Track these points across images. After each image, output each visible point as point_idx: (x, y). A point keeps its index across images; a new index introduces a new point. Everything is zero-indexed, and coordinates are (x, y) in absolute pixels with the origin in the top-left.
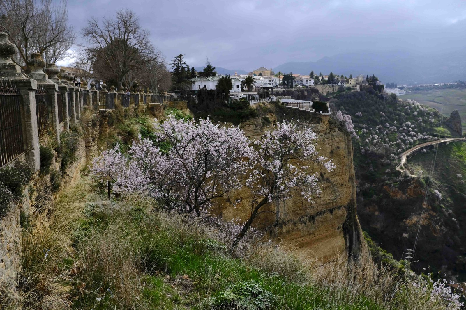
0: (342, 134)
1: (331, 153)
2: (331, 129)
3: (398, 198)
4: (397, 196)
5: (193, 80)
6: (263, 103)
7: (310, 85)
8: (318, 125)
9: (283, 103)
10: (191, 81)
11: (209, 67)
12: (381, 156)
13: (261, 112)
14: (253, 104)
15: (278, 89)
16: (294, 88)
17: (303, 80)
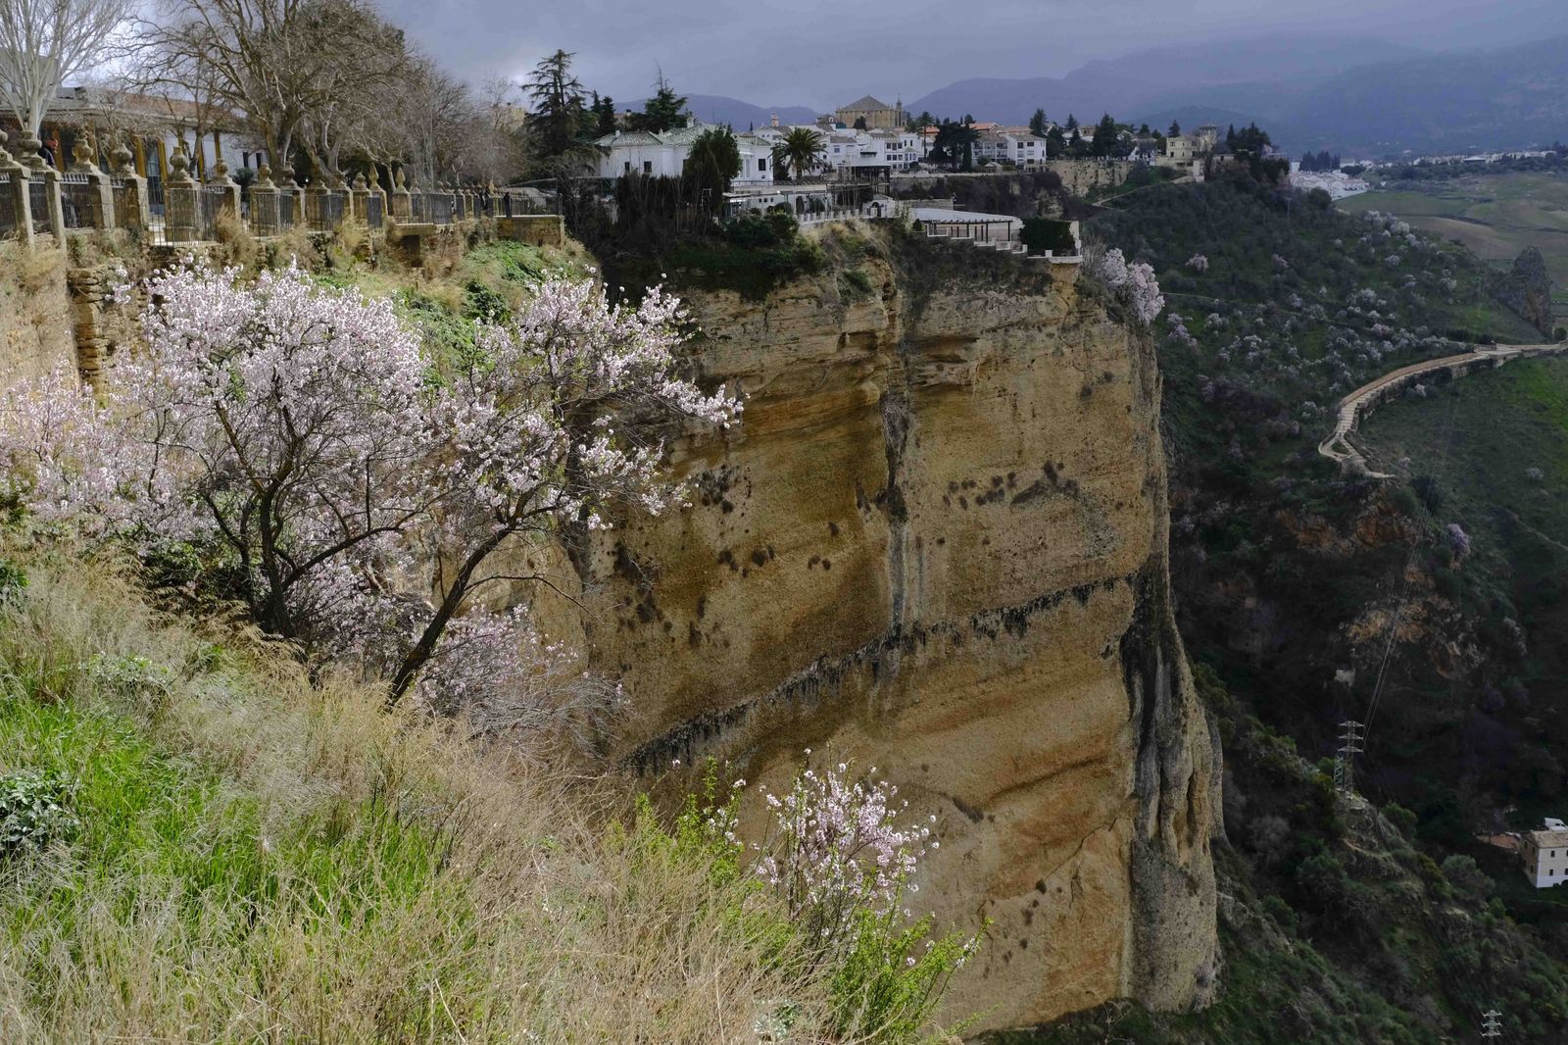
0: (1121, 331)
1: (1082, 395)
2: (1083, 315)
3: (1322, 550)
4: (1319, 542)
5: (604, 142)
6: (849, 224)
7: (1031, 161)
8: (1039, 298)
9: (918, 224)
10: (598, 147)
11: (665, 97)
12: (1271, 410)
13: (839, 253)
14: (809, 229)
15: (919, 175)
16: (975, 171)
17: (1007, 141)
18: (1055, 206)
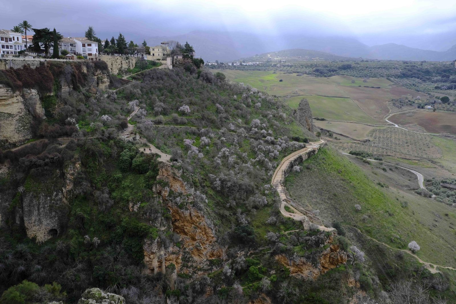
3: (304, 276)
4: (301, 271)
7: (90, 55)
12: (250, 192)
15: (27, 58)
16: (61, 58)
17: (75, 43)
18: (106, 80)
